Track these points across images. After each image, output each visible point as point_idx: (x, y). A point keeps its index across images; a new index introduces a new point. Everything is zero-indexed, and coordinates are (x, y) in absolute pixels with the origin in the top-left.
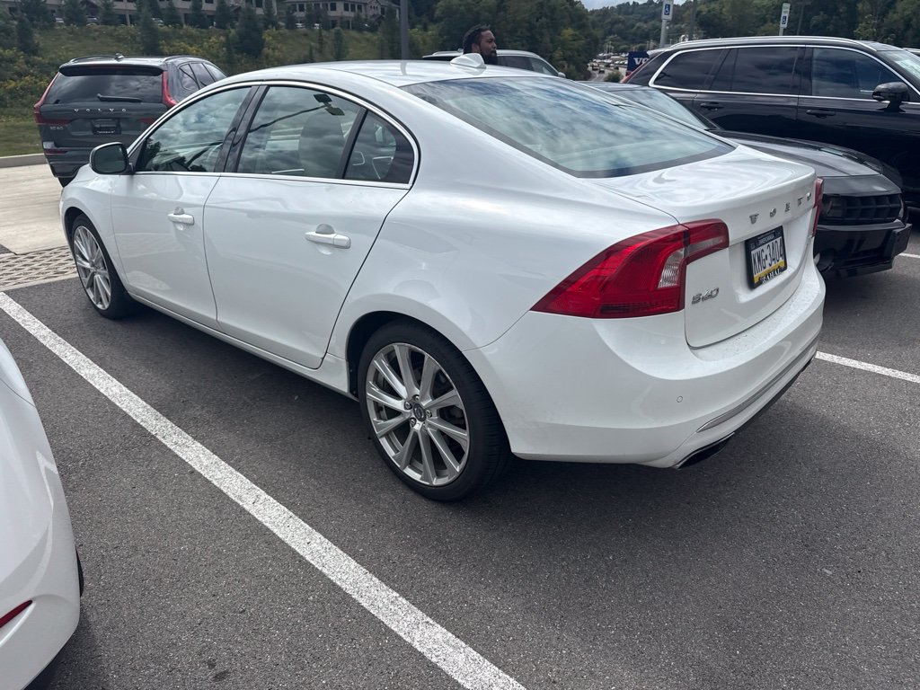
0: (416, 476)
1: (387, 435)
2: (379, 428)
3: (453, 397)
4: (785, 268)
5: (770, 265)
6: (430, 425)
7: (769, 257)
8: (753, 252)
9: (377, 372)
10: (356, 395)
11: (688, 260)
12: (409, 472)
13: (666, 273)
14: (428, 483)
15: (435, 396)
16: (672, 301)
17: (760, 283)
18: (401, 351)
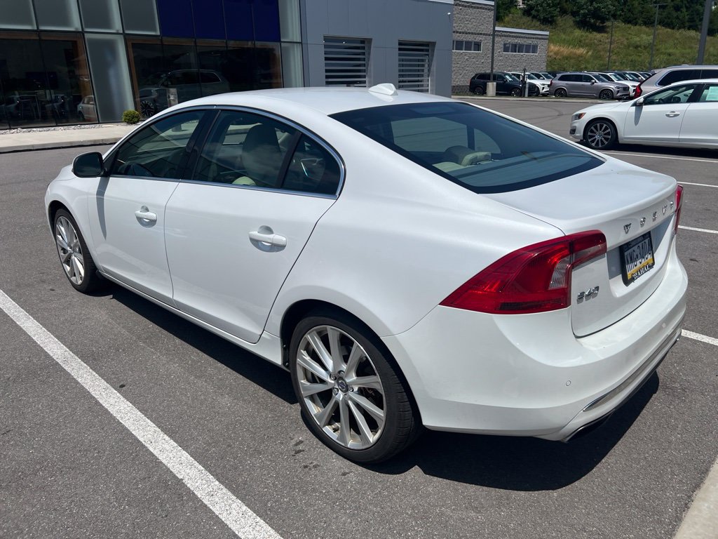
0: (334, 436)
1: (312, 398)
2: (305, 389)
3: (374, 382)
4: (653, 264)
5: (641, 263)
6: (351, 399)
7: (639, 256)
8: (626, 253)
9: (309, 343)
10: (287, 367)
11: (574, 265)
12: (328, 430)
13: (555, 275)
14: (343, 444)
15: (358, 375)
16: (559, 300)
17: (633, 279)
18: (333, 333)
